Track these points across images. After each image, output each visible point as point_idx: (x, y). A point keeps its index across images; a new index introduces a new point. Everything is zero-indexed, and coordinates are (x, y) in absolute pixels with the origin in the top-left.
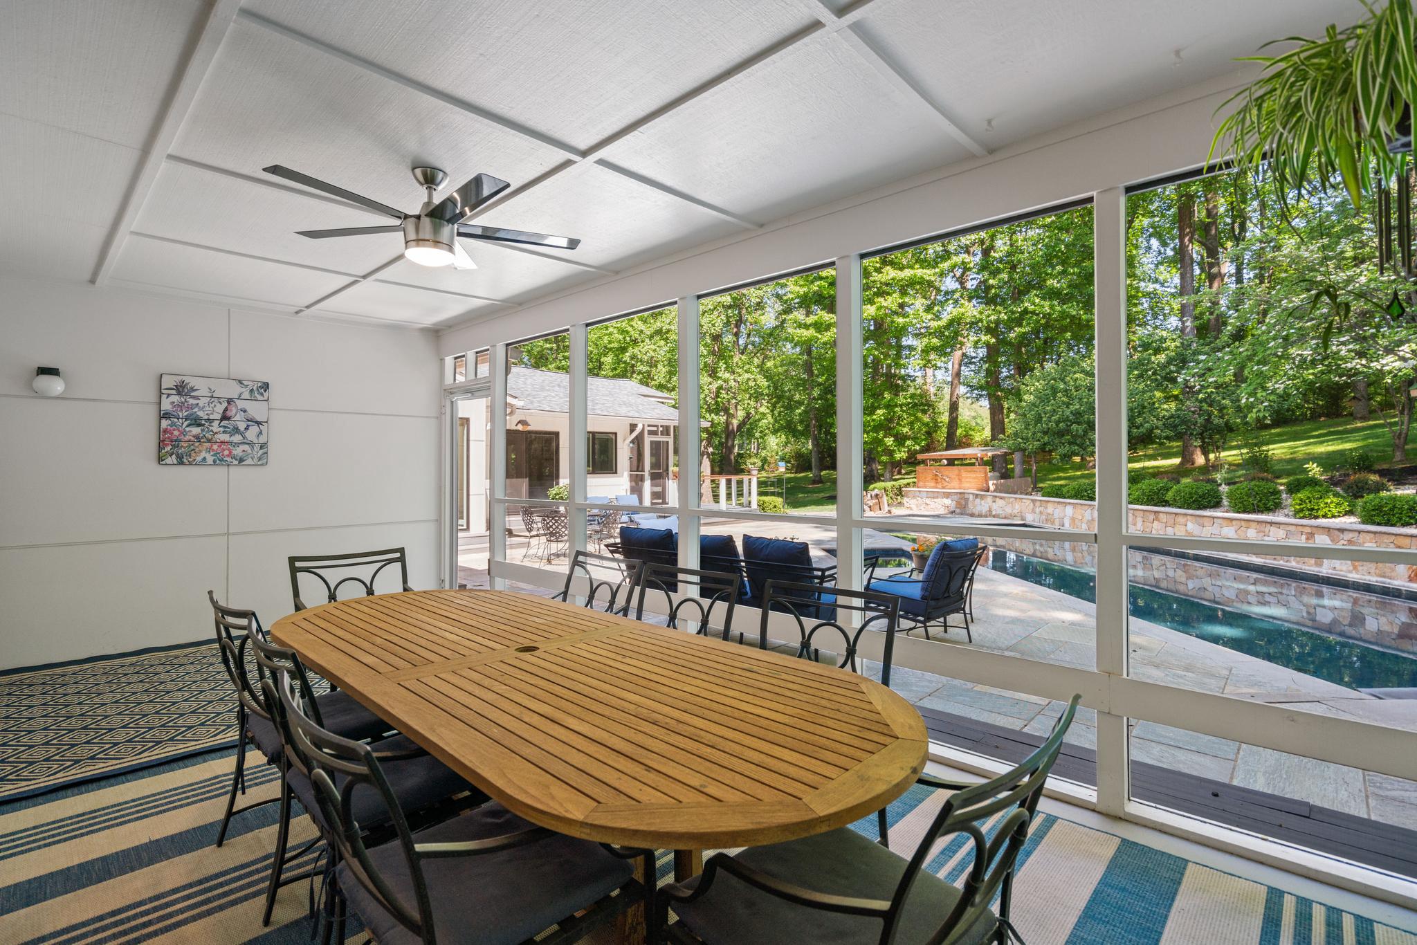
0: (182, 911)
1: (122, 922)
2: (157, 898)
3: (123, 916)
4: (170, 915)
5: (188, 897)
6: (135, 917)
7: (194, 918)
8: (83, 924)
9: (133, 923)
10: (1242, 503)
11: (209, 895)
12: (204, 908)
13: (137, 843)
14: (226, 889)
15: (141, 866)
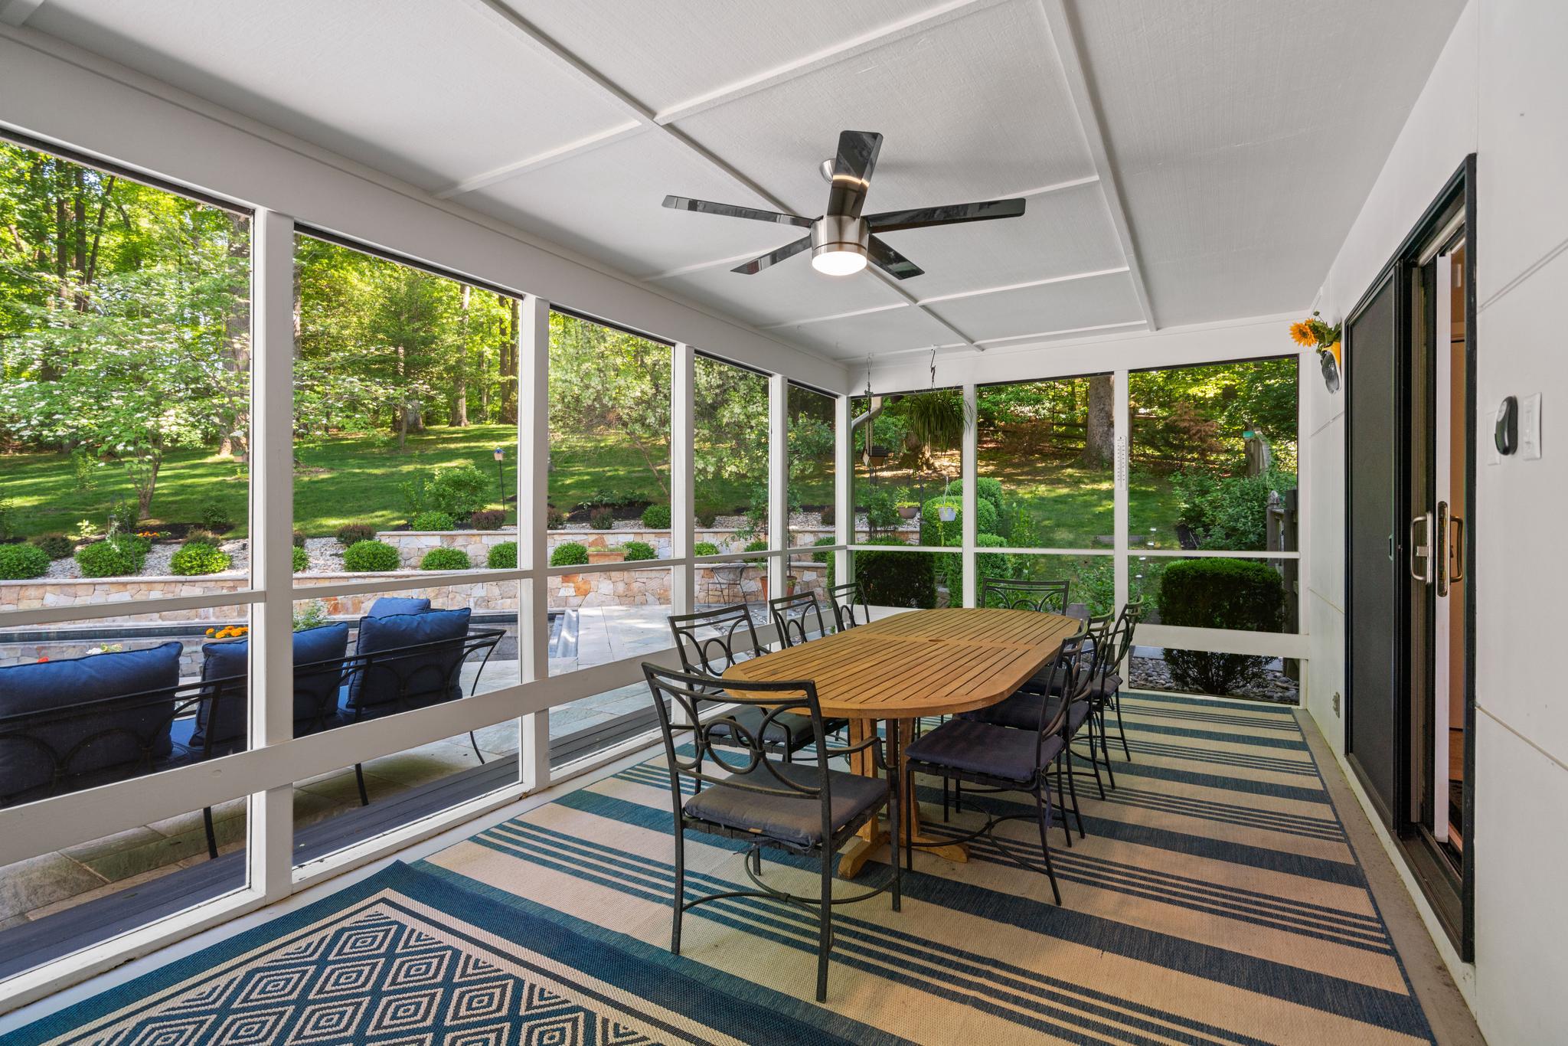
0: (1119, 873)
1: (1157, 890)
2: (1128, 892)
3: (1155, 893)
4: (1127, 875)
5: (1109, 879)
6: (1148, 888)
7: (1116, 864)
8: (1182, 904)
9: (1151, 884)
10: (111, 565)
11: (1096, 872)
12: (1105, 866)
13: (1116, 956)
14: (1084, 869)
15: (1125, 926)
